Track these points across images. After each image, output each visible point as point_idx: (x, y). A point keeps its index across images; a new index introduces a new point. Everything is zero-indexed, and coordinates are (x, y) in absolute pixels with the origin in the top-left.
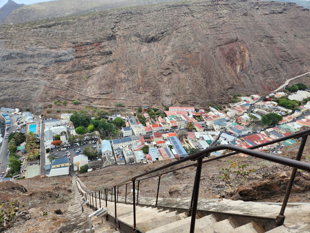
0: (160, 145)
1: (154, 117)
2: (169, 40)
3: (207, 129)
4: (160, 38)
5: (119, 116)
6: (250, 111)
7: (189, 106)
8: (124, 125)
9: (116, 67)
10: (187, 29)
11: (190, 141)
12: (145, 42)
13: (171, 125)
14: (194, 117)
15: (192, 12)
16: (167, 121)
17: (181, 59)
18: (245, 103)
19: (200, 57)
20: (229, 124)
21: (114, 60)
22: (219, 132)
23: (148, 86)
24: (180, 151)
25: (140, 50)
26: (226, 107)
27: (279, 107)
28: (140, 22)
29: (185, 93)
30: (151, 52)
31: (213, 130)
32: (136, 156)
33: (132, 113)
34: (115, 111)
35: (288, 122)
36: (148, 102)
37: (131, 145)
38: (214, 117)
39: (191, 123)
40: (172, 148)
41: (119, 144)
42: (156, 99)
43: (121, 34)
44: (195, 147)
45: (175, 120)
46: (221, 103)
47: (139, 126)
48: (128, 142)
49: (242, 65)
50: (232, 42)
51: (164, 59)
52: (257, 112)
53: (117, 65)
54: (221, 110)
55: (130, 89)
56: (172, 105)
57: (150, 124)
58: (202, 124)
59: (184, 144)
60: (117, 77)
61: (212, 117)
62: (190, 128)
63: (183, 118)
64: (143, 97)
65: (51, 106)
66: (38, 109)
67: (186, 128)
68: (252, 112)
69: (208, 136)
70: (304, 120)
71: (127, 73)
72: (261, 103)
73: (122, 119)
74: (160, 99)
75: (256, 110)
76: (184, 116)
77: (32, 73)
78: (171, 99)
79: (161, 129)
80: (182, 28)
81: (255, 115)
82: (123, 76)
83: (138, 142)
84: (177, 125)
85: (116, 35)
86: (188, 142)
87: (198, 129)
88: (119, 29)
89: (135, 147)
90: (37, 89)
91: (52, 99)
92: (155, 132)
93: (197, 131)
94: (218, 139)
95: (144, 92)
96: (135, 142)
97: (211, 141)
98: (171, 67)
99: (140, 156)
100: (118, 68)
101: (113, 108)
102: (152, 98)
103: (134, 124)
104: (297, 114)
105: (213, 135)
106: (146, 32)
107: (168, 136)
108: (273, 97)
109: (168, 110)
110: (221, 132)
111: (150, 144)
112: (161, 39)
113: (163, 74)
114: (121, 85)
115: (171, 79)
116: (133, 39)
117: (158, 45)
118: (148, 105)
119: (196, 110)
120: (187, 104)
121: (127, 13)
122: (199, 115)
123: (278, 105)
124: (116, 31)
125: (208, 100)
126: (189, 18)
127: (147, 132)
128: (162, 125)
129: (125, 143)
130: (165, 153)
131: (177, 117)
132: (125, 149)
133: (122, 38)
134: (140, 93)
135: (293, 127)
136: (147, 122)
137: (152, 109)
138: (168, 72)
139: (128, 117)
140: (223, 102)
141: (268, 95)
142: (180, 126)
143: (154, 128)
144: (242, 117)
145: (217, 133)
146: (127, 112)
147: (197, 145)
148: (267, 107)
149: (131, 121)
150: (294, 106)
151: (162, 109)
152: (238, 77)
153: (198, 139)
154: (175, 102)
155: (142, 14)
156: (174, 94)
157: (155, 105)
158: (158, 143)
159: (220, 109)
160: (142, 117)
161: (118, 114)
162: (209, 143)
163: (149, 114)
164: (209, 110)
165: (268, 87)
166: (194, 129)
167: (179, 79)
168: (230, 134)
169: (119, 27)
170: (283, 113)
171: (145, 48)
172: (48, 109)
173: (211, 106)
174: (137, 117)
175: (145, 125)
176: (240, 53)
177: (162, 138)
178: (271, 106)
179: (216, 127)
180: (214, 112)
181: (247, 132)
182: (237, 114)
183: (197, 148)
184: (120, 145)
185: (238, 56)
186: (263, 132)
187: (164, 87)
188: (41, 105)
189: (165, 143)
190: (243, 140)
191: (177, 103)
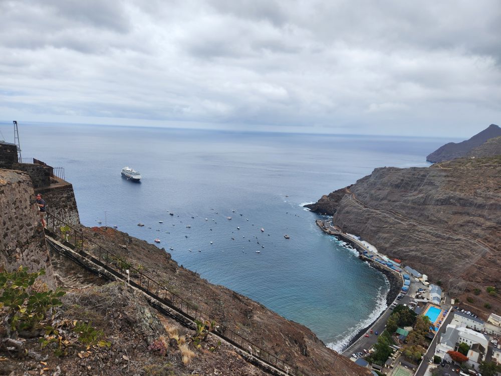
65: (478, 292)
66: (455, 288)
77: (470, 231)
90: (467, 256)
91: (486, 281)
172: (472, 295)
188: (462, 283)
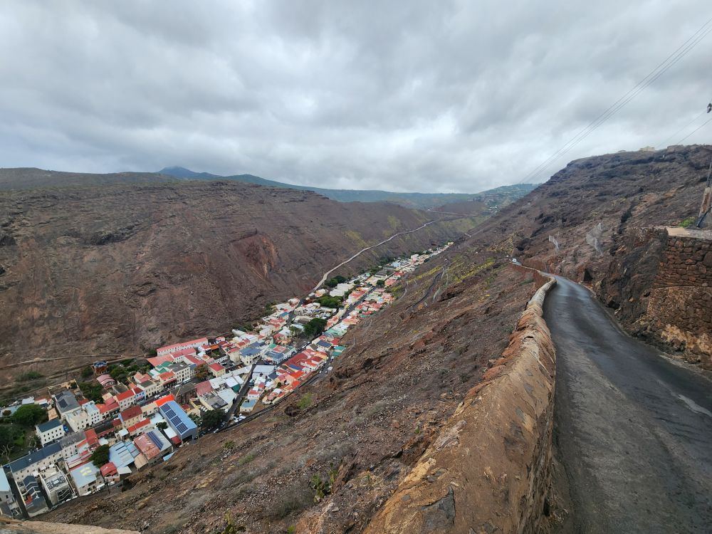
0: (138, 431)
1: (125, 378)
2: (145, 239)
3: (230, 367)
4: (127, 236)
5: (29, 401)
6: (290, 322)
7: (197, 337)
8: (43, 418)
9: (18, 298)
10: (177, 220)
11: (202, 400)
12: (92, 243)
13: (162, 382)
14: (208, 353)
15: (182, 198)
16: (153, 377)
17: (172, 266)
18: (282, 312)
19: (206, 259)
20: (265, 349)
21: (9, 285)
22: (251, 367)
23: (105, 321)
24: (182, 428)
25: (82, 258)
26: (258, 324)
27: (322, 308)
28: (76, 212)
29: (186, 318)
30: (108, 260)
31: (242, 365)
32: (75, 480)
33: (66, 385)
34: (18, 392)
35: (334, 325)
36: (108, 352)
37: (62, 459)
38: (241, 344)
39: (202, 366)
40: (167, 427)
41: (28, 468)
42: (128, 341)
43: (28, 234)
44: (212, 406)
45: (170, 370)
46: (249, 320)
47: (83, 408)
48: (51, 456)
49: (269, 263)
50: (250, 235)
51: (137, 268)
52: (299, 321)
53: (20, 293)
54: (251, 330)
55: (59, 335)
56: (163, 344)
57: (114, 394)
58: (224, 361)
59: (192, 408)
60: (19, 318)
61: (238, 346)
62: (203, 374)
63: (188, 361)
64: (95, 344)
67: (195, 378)
68: (293, 322)
69: (234, 379)
70: (349, 317)
71: (49, 305)
72: (301, 308)
73: (37, 405)
74: (135, 339)
75: (297, 318)
76: (190, 358)
78: (160, 333)
79: (139, 396)
80: (168, 220)
81: (297, 326)
82: (36, 313)
83: (80, 445)
84: (175, 377)
85: (16, 236)
86: (198, 403)
87: (215, 373)
88: (24, 225)
89: (71, 461)
92: (127, 406)
93: (215, 377)
94: (251, 378)
95: (96, 335)
96: (73, 450)
97: (239, 386)
98: (155, 280)
99: (85, 476)
100: (22, 299)
101: (10, 388)
102: (118, 341)
103: (71, 407)
104: (342, 312)
105: (241, 376)
106: (91, 227)
107: (156, 406)
108: (313, 297)
109: (155, 355)
110: (254, 366)
111: (114, 439)
112: (127, 238)
113: (139, 295)
114: (33, 332)
115: (155, 299)
116: (62, 240)
117: (124, 246)
118: (108, 358)
119: (210, 341)
120: (194, 334)
121: (44, 197)
122: (217, 347)
123: (321, 306)
124: (16, 228)
125: (228, 321)
126: (179, 206)
127: (105, 414)
128: (142, 388)
129: (46, 460)
130: (149, 443)
131: (175, 363)
132: (46, 474)
133: (32, 241)
134: (87, 339)
135: (340, 330)
136: (105, 392)
137: (117, 362)
138: (149, 288)
139: (53, 396)
140: (252, 318)
141: (307, 296)
142: (182, 377)
143: (123, 401)
144: (281, 333)
145: (247, 370)
146: (50, 387)
147: (216, 401)
148: (309, 312)
149: (63, 404)
150: (336, 303)
151: (141, 357)
152: (266, 279)
153: (217, 390)
154: (170, 337)
155: (80, 199)
156: (165, 324)
157: (126, 353)
158: (133, 428)
159: (249, 329)
160: (94, 385)
161: (26, 397)
162: (237, 389)
163: (111, 376)
164: (233, 336)
165: (306, 285)
166: (209, 374)
167: (172, 298)
168: (267, 363)
169: (24, 221)
170: (328, 315)
171: (92, 254)
173: (234, 328)
174: (78, 389)
175: (102, 401)
176: (264, 248)
177: (142, 415)
178: (314, 308)
179: (246, 359)
180: (241, 336)
181: (289, 354)
182: (275, 330)
183: (216, 406)
184: (33, 470)
185: (262, 252)
186: (308, 347)
187: (144, 315)
189: (149, 422)
190: (285, 368)
191: (174, 337)
